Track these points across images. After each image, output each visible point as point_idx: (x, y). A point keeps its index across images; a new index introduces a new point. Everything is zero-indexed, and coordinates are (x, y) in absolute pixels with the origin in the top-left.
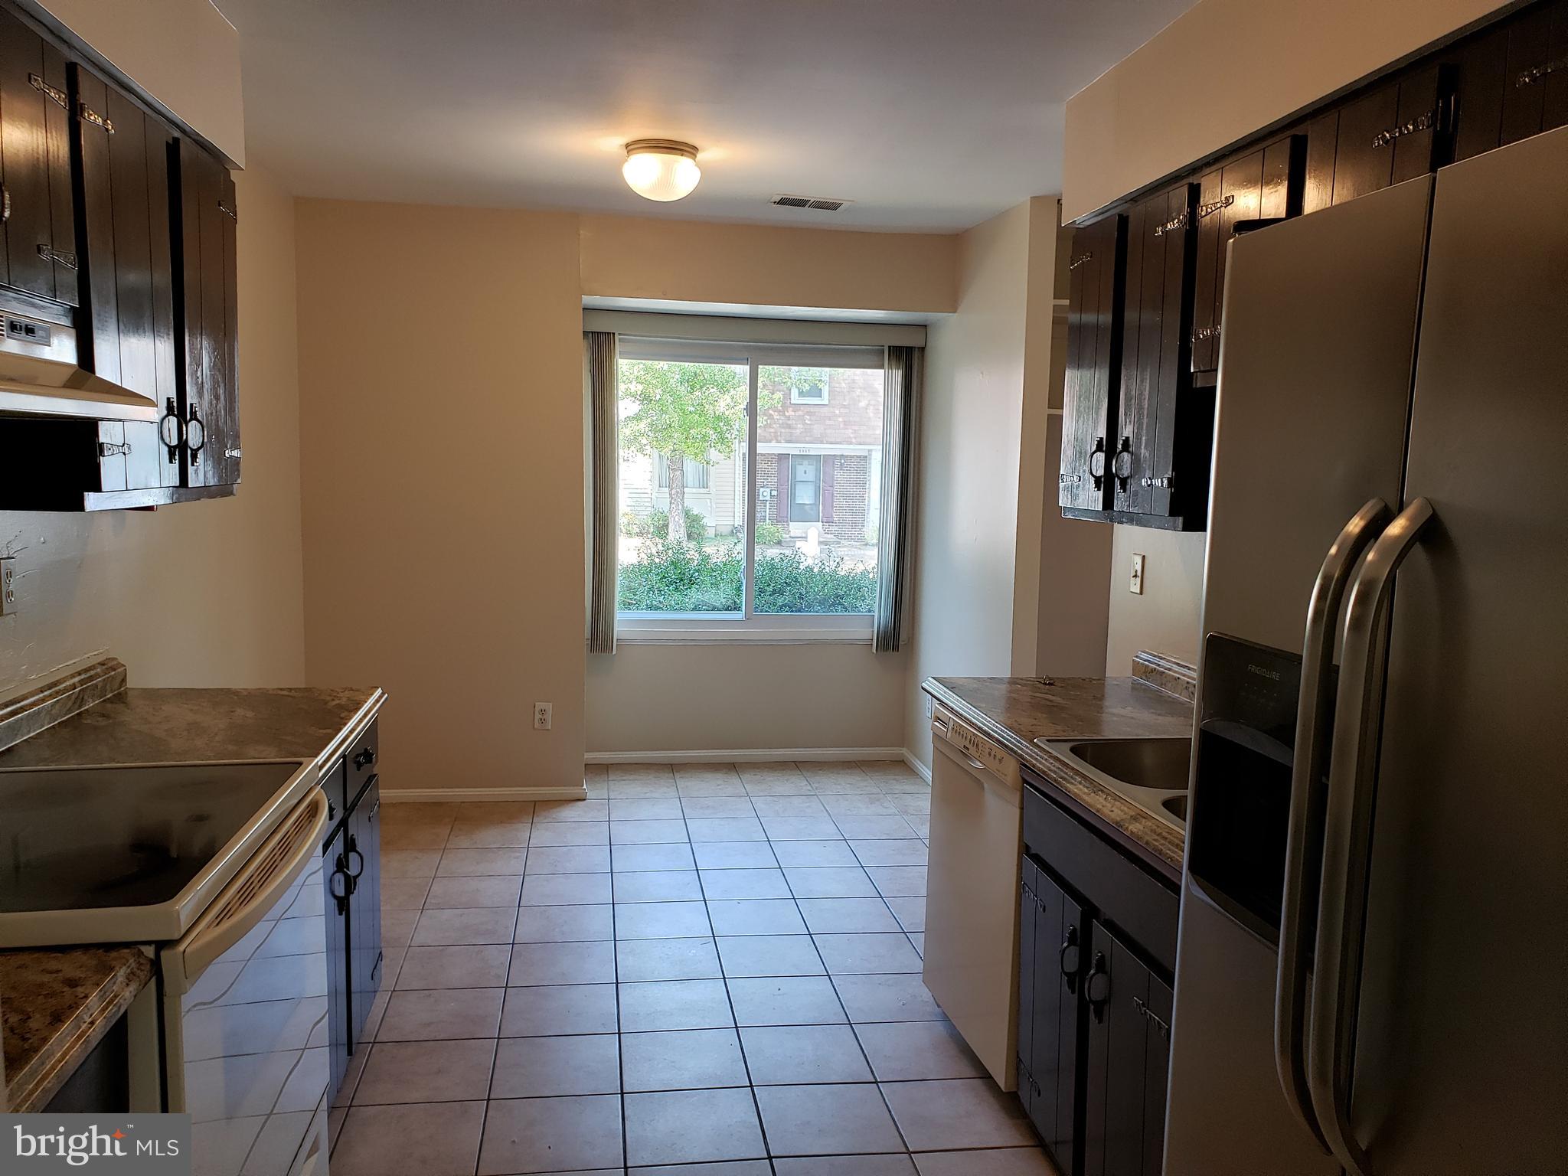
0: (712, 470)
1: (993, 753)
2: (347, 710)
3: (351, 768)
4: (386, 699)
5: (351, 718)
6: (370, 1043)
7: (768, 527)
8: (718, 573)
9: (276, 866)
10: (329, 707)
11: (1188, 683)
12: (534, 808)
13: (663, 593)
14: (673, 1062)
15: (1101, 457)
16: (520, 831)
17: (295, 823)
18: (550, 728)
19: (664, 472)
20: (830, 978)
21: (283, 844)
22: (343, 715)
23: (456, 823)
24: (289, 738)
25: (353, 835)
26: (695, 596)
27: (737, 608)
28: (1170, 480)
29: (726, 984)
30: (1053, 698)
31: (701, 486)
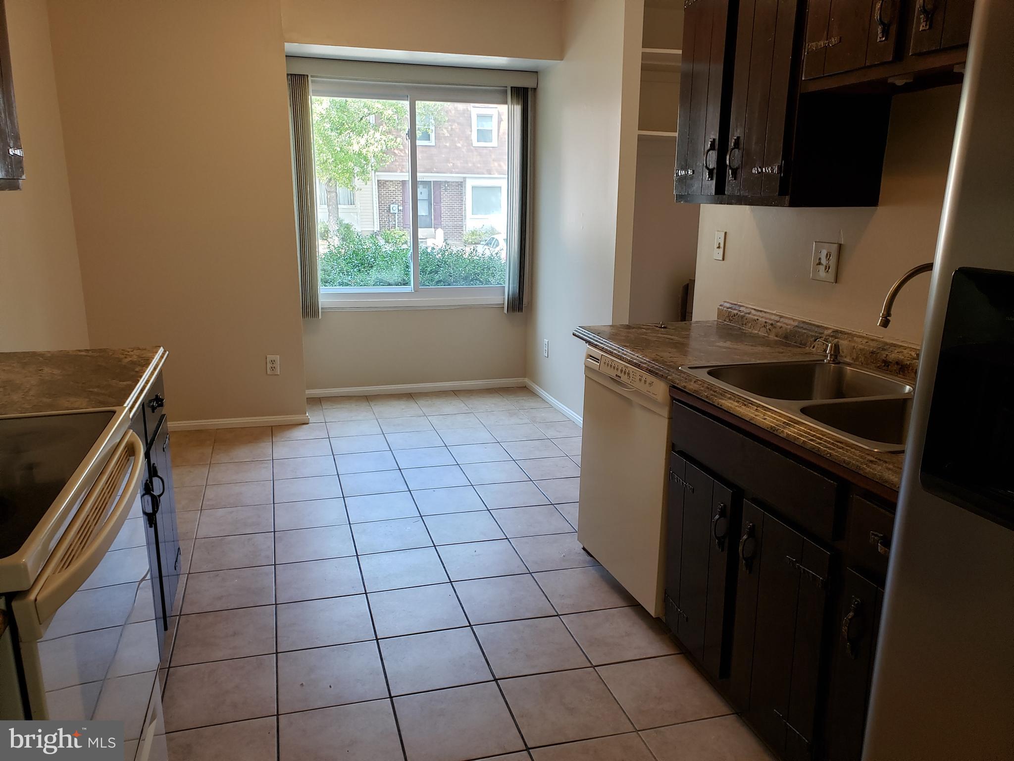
0: (357, 193)
1: (643, 379)
2: (139, 365)
3: (148, 410)
4: (168, 355)
5: (144, 372)
6: (177, 616)
7: (398, 232)
8: (390, 259)
9: (107, 503)
10: (124, 364)
11: (766, 322)
12: (272, 431)
13: (350, 273)
14: (410, 612)
15: (713, 155)
16: (264, 448)
17: (117, 465)
18: (279, 374)
19: (323, 194)
20: (509, 540)
21: (110, 484)
22: (137, 369)
23: (215, 444)
24: (96, 390)
25: (154, 464)
26: (374, 274)
27: (406, 284)
28: (780, 168)
29: (436, 550)
30: (672, 337)
31: (350, 203)
